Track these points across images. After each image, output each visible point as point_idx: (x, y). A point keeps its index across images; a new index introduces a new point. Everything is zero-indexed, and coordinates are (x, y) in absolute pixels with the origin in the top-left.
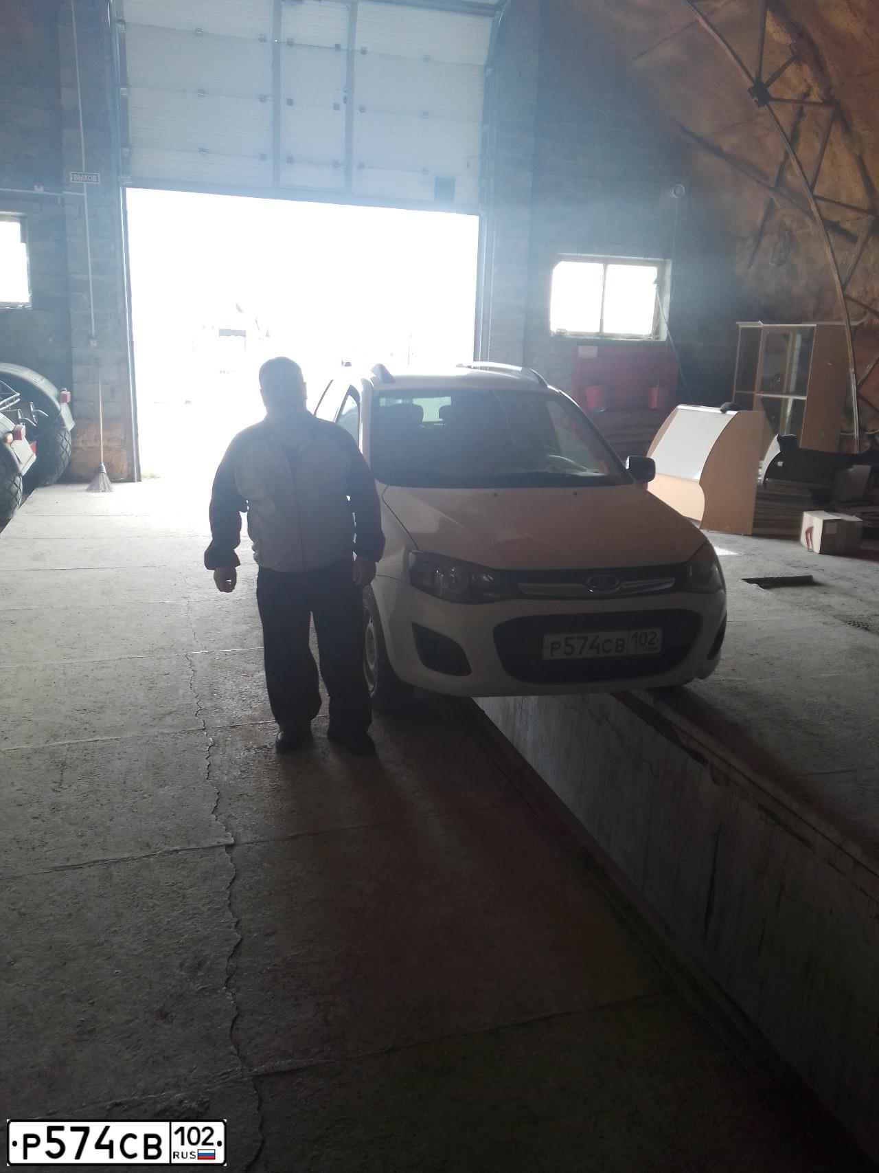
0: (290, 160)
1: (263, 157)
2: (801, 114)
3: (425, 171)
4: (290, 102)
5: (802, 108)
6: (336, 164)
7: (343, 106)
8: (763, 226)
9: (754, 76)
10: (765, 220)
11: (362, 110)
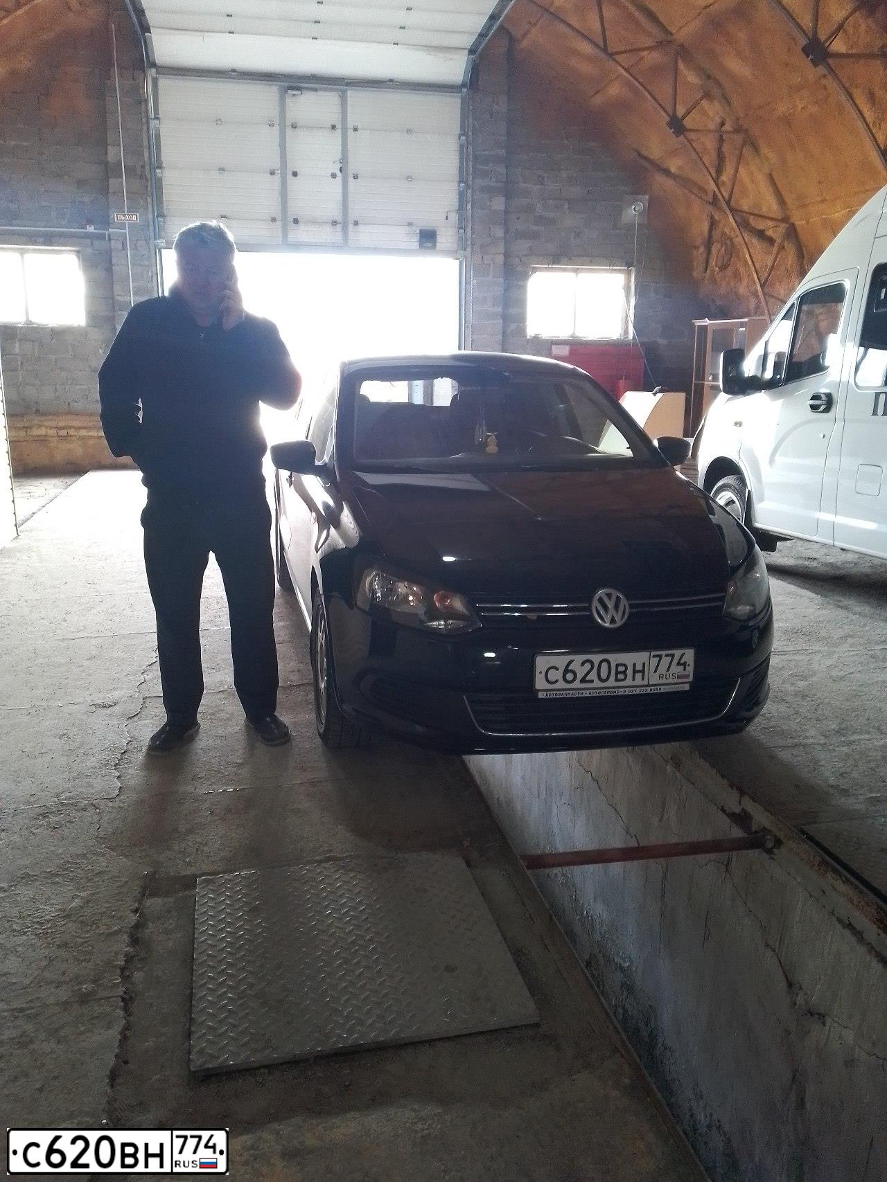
0: (296, 221)
1: (274, 220)
2: (721, 140)
3: (410, 224)
4: (295, 174)
5: (721, 136)
6: (334, 223)
7: (339, 174)
8: (710, 237)
9: (671, 114)
10: (711, 230)
11: (356, 177)
